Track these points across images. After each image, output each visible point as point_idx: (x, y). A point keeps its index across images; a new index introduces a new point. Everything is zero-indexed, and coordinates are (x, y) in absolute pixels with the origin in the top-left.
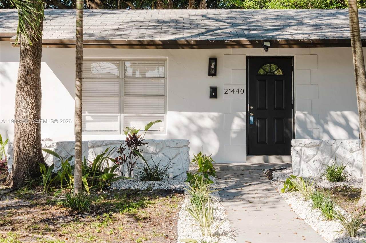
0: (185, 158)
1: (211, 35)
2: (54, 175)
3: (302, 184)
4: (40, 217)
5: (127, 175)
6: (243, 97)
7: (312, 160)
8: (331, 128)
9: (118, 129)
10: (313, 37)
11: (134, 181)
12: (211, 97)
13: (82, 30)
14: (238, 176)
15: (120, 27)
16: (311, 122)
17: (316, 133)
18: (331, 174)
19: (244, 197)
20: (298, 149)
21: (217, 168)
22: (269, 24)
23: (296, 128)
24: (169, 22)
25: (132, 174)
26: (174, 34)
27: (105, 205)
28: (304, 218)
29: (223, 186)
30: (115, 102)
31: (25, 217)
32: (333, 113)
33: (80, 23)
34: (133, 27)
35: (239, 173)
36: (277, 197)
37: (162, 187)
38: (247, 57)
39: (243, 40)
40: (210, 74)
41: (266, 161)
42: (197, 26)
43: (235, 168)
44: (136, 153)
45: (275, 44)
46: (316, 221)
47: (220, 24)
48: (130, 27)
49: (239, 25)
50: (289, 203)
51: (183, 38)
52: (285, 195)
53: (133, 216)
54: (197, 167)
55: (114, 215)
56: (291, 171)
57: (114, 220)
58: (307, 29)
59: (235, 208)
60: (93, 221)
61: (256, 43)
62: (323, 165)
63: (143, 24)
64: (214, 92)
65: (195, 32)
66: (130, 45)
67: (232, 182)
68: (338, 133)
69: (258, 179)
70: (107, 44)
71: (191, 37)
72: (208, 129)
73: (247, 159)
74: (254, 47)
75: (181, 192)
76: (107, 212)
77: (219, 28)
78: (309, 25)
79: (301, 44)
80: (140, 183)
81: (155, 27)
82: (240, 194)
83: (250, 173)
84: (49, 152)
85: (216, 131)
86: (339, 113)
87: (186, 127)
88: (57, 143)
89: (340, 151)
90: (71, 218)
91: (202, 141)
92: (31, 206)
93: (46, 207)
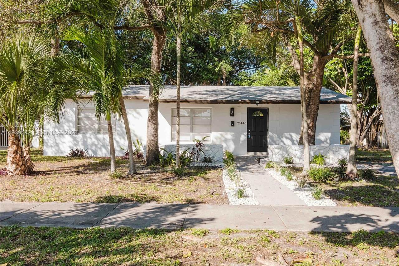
0: (221, 152)
1: (232, 98)
2: (164, 159)
3: (275, 165)
4: (162, 177)
5: (196, 160)
6: (245, 126)
7: (278, 154)
8: (284, 140)
9: (190, 139)
10: (278, 99)
11: (199, 162)
12: (232, 126)
13: (179, 95)
14: (244, 161)
15: (191, 93)
16: (276, 137)
17: (277, 142)
18: (286, 160)
19: (249, 170)
20: (272, 149)
21: (234, 157)
22: (257, 93)
23: (269, 140)
24: (212, 91)
25: (198, 160)
26: (215, 97)
27: (189, 173)
28: (278, 179)
29: (239, 165)
30: (189, 128)
31: (156, 177)
32: (285, 133)
33: (178, 92)
34: (196, 94)
35: (245, 159)
36: (264, 170)
37: (212, 165)
38: (248, 108)
39: (247, 100)
40: (231, 116)
41: (255, 154)
42: (225, 94)
43: (242, 157)
44: (200, 150)
45: (261, 102)
46: (284, 181)
47: (235, 93)
48: (195, 94)
49: (244, 93)
50: (269, 173)
51: (220, 99)
52: (267, 169)
53: (203, 177)
54: (226, 156)
55: (195, 177)
56: (268, 159)
57: (195, 179)
58: (275, 96)
59: (246, 175)
60: (186, 179)
61: (252, 102)
62: (283, 156)
63: (201, 92)
64: (233, 124)
65: (225, 96)
66: (196, 102)
67: (242, 163)
68: (288, 142)
69: (253, 162)
70: (187, 101)
71: (223, 98)
72: (229, 139)
73: (247, 154)
74: (252, 104)
75: (221, 167)
76: (191, 176)
77: (235, 95)
78: (275, 94)
79: (273, 102)
80: (202, 163)
81: (206, 94)
82: (247, 169)
83: (250, 160)
84: (162, 149)
85: (233, 141)
86: (288, 133)
87: (220, 138)
88: (165, 145)
89: (290, 150)
90: (176, 178)
91: (227, 145)
92: (157, 173)
93: (164, 173)
